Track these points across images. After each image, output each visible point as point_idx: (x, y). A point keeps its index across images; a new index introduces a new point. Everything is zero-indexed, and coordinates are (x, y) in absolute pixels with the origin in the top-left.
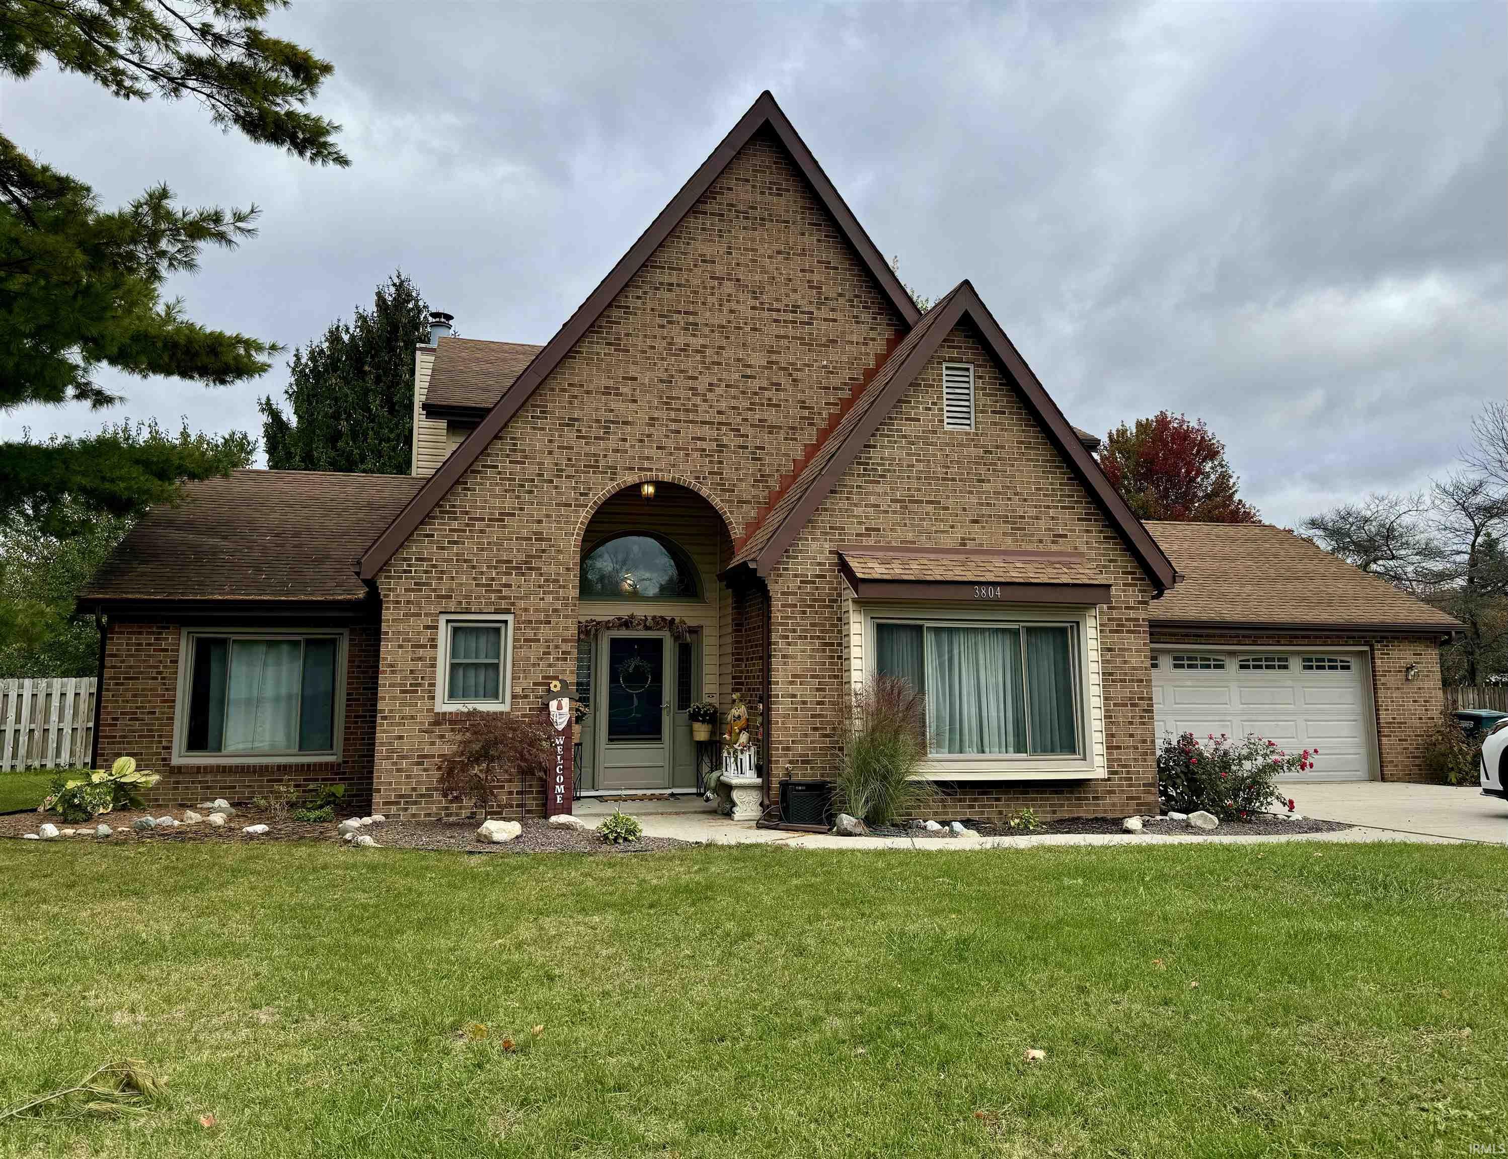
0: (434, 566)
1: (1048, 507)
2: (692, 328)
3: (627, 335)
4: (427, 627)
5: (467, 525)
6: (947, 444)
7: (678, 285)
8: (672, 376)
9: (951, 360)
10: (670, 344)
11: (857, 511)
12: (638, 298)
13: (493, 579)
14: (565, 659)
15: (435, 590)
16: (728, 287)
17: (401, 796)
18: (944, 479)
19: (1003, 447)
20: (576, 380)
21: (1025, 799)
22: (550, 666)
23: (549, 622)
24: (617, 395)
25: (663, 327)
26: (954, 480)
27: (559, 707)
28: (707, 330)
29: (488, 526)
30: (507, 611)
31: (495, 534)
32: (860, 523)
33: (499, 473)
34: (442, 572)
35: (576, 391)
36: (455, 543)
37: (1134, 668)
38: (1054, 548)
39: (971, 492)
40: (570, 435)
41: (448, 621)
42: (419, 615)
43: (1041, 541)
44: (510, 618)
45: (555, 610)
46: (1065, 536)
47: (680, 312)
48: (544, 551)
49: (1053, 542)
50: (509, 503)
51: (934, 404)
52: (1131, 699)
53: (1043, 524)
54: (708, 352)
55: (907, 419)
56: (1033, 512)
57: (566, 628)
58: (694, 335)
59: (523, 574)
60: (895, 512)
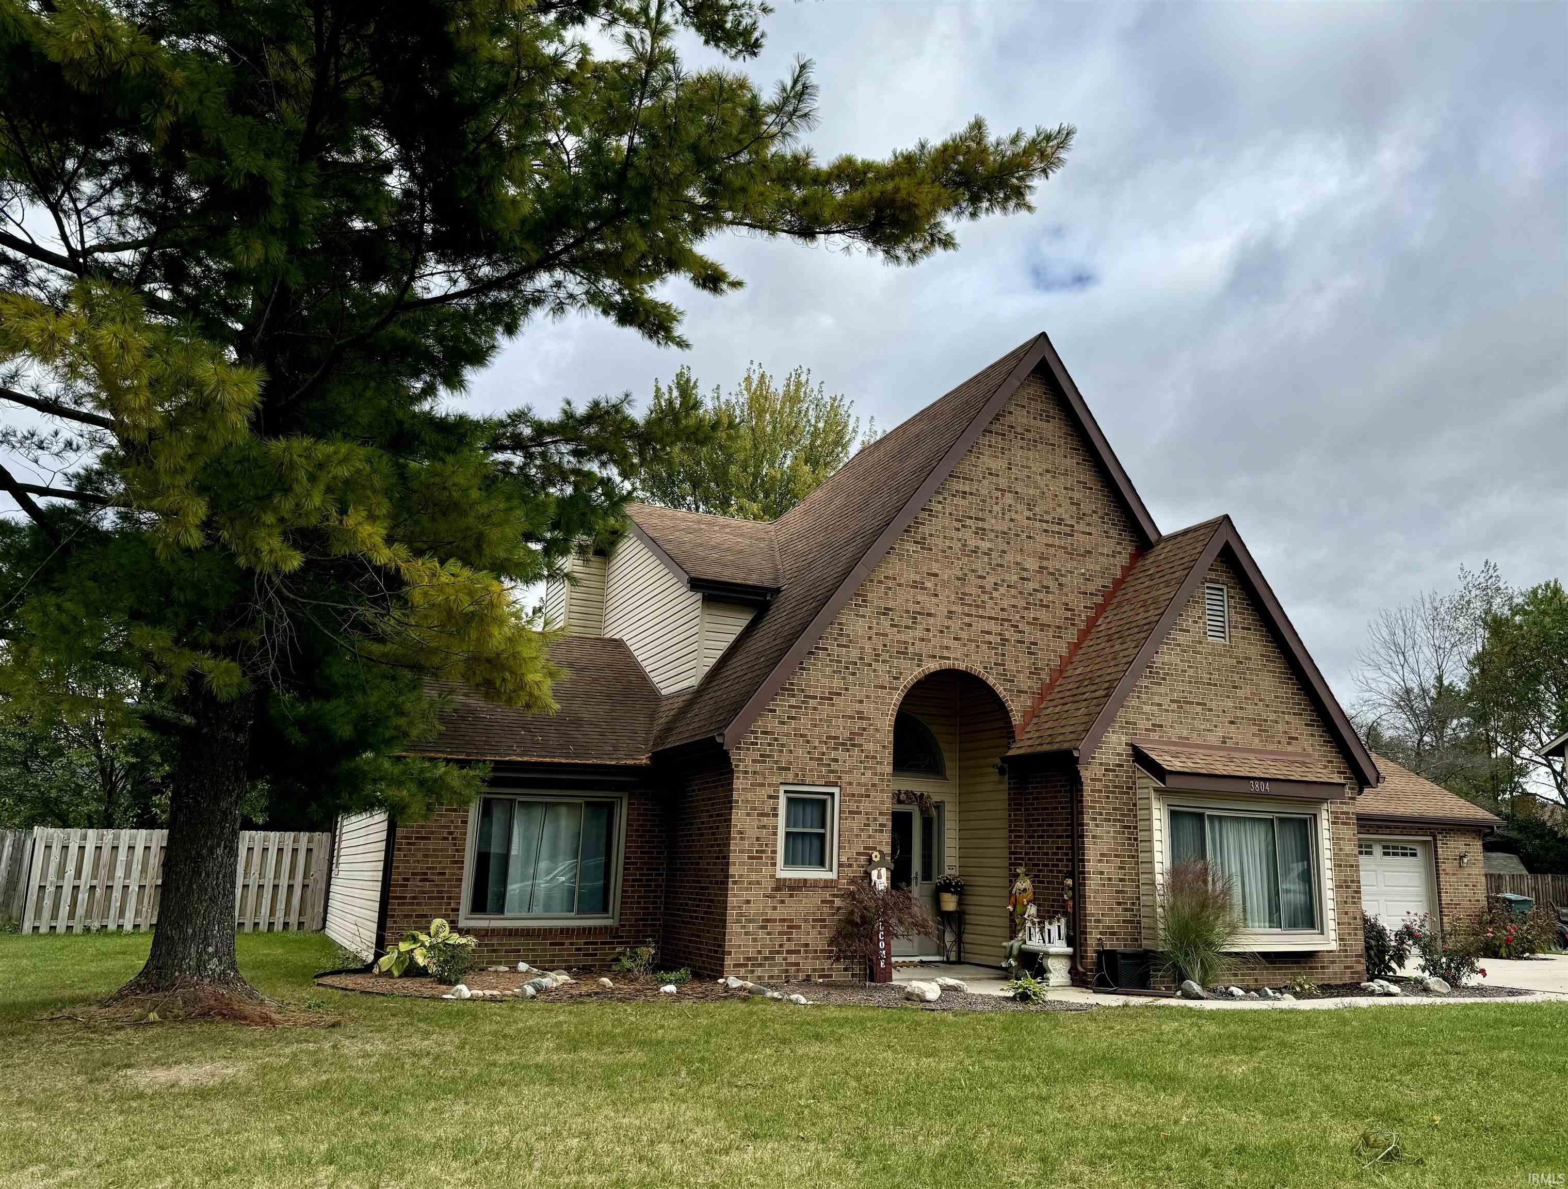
0: (776, 740)
1: (1283, 713)
2: (981, 532)
3: (931, 535)
4: (770, 797)
5: (803, 702)
6: (1210, 654)
7: (971, 494)
8: (966, 575)
9: (1211, 581)
10: (964, 545)
11: (1146, 708)
12: (940, 502)
13: (823, 754)
14: (882, 831)
15: (776, 762)
16: (1009, 499)
17: (749, 959)
18: (1209, 684)
19: (1250, 659)
20: (890, 573)
21: (1274, 968)
22: (870, 836)
23: (868, 796)
24: (922, 588)
25: (958, 530)
26: (1215, 685)
27: (879, 877)
28: (992, 535)
29: (820, 704)
30: (835, 784)
31: (826, 710)
32: (1148, 720)
33: (829, 655)
34: (783, 745)
35: (890, 583)
36: (793, 718)
37: (1347, 855)
38: (1290, 749)
39: (1228, 697)
40: (885, 623)
41: (786, 792)
42: (763, 785)
43: (1279, 742)
44: (836, 790)
45: (874, 785)
46: (1297, 739)
47: (971, 518)
48: (864, 729)
49: (1289, 743)
50: (837, 683)
51: (1200, 618)
52: (1345, 881)
53: (1280, 727)
54: (994, 555)
55: (1181, 630)
56: (1273, 716)
57: (882, 802)
58: (983, 539)
59: (848, 750)
60: (1173, 711)
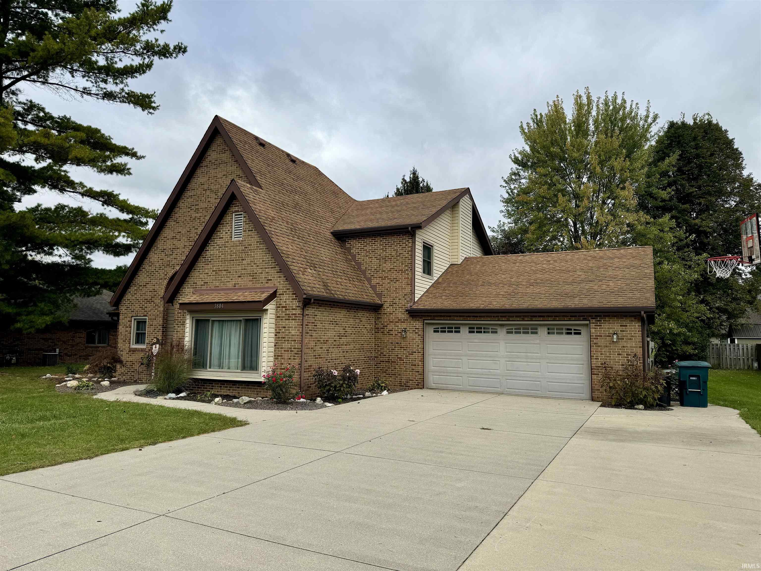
0: (131, 302)
1: (266, 268)
4: (129, 321)
5: (138, 288)
6: (232, 246)
7: (194, 195)
9: (235, 212)
11: (201, 276)
12: (183, 203)
13: (143, 305)
14: (159, 331)
15: (130, 309)
17: (122, 373)
19: (251, 245)
22: (155, 333)
23: (155, 319)
27: (156, 347)
30: (146, 316)
36: (135, 294)
41: (135, 319)
42: (127, 317)
45: (157, 315)
46: (271, 280)
48: (155, 295)
50: (148, 280)
51: (229, 230)
55: (219, 238)
57: (160, 321)
59: (150, 303)
